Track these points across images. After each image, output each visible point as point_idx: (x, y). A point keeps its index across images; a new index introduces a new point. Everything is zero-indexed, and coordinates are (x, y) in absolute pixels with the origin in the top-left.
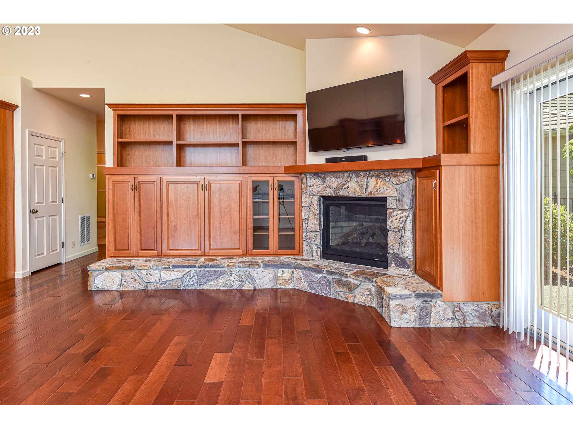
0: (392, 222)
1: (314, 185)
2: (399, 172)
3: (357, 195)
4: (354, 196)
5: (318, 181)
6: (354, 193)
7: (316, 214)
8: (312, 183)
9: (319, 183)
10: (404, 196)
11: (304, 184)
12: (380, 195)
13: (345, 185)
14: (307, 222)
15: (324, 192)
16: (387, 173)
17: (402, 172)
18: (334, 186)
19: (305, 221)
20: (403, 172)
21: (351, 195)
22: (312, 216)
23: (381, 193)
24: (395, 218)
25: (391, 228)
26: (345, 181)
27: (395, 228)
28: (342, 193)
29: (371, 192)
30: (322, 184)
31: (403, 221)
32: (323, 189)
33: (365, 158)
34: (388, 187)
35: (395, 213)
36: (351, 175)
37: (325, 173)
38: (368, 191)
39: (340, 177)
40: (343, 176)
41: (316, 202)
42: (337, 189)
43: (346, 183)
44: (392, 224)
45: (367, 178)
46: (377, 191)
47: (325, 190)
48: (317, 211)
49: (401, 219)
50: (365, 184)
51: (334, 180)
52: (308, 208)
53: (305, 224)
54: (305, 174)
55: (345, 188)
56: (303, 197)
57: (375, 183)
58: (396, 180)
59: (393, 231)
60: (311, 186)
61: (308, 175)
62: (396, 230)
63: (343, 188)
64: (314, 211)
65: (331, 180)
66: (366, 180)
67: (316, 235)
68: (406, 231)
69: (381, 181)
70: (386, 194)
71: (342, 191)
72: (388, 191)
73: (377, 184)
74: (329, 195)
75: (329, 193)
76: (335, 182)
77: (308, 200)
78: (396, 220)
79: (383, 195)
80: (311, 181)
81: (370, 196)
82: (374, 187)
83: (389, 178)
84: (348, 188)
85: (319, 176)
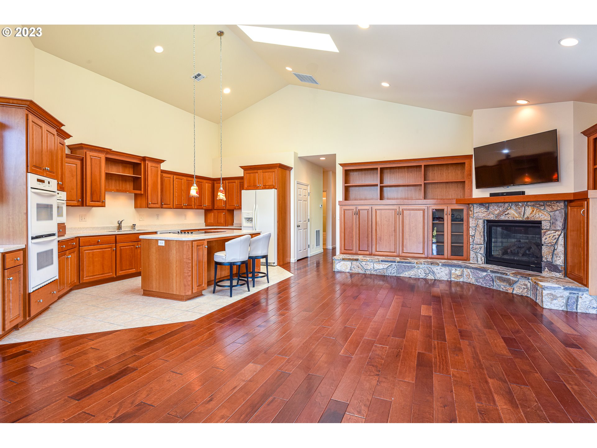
0: (546, 239)
1: (480, 212)
2: (552, 202)
3: (515, 219)
4: (513, 220)
5: (483, 209)
6: (514, 217)
7: (481, 233)
8: (478, 211)
9: (484, 211)
10: (557, 220)
11: (471, 211)
12: (536, 219)
13: (505, 212)
14: (473, 238)
15: (488, 217)
16: (542, 203)
17: (555, 202)
18: (496, 212)
19: (472, 237)
20: (557, 203)
21: (510, 219)
22: (477, 233)
23: (537, 218)
24: (548, 236)
25: (545, 243)
26: (506, 209)
27: (548, 243)
28: (503, 218)
29: (528, 218)
30: (486, 211)
31: (556, 238)
32: (487, 215)
33: (523, 193)
34: (543, 214)
35: (549, 232)
36: (511, 205)
37: (489, 203)
38: (526, 216)
39: (501, 206)
40: (504, 206)
41: (481, 224)
42: (499, 215)
43: (507, 211)
44: (546, 240)
45: (525, 208)
46: (533, 216)
47: (488, 215)
48: (482, 230)
49: (554, 237)
50: (523, 211)
51: (496, 208)
52: (475, 228)
53: (472, 239)
54: (472, 204)
55: (506, 214)
56: (471, 220)
57: (531, 210)
58: (550, 209)
59: (547, 245)
60: (477, 213)
61: (475, 205)
62: (550, 245)
63: (504, 214)
64: (479, 230)
65: (493, 208)
66: (523, 209)
67: (481, 247)
68: (558, 246)
69: (537, 209)
70: (541, 219)
71: (503, 216)
72: (543, 217)
73: (533, 211)
74: (492, 219)
75: (492, 217)
76: (497, 210)
77: (474, 222)
78: (550, 237)
79: (539, 220)
80: (477, 209)
81: (527, 220)
82: (531, 214)
83: (544, 207)
84: (508, 214)
85: (484, 206)
